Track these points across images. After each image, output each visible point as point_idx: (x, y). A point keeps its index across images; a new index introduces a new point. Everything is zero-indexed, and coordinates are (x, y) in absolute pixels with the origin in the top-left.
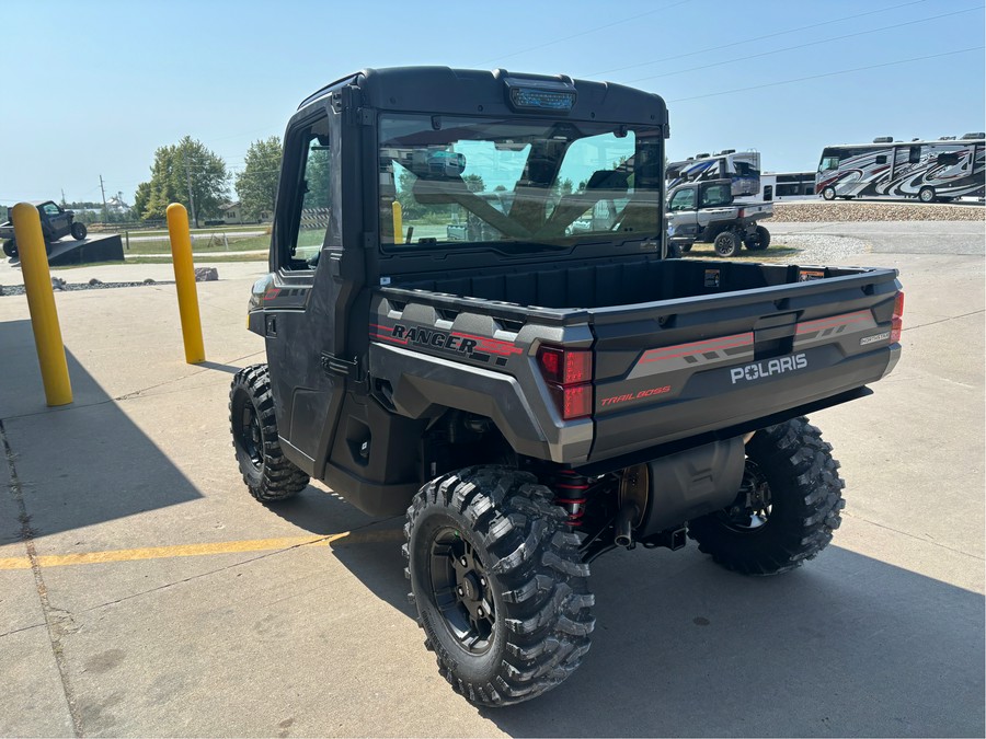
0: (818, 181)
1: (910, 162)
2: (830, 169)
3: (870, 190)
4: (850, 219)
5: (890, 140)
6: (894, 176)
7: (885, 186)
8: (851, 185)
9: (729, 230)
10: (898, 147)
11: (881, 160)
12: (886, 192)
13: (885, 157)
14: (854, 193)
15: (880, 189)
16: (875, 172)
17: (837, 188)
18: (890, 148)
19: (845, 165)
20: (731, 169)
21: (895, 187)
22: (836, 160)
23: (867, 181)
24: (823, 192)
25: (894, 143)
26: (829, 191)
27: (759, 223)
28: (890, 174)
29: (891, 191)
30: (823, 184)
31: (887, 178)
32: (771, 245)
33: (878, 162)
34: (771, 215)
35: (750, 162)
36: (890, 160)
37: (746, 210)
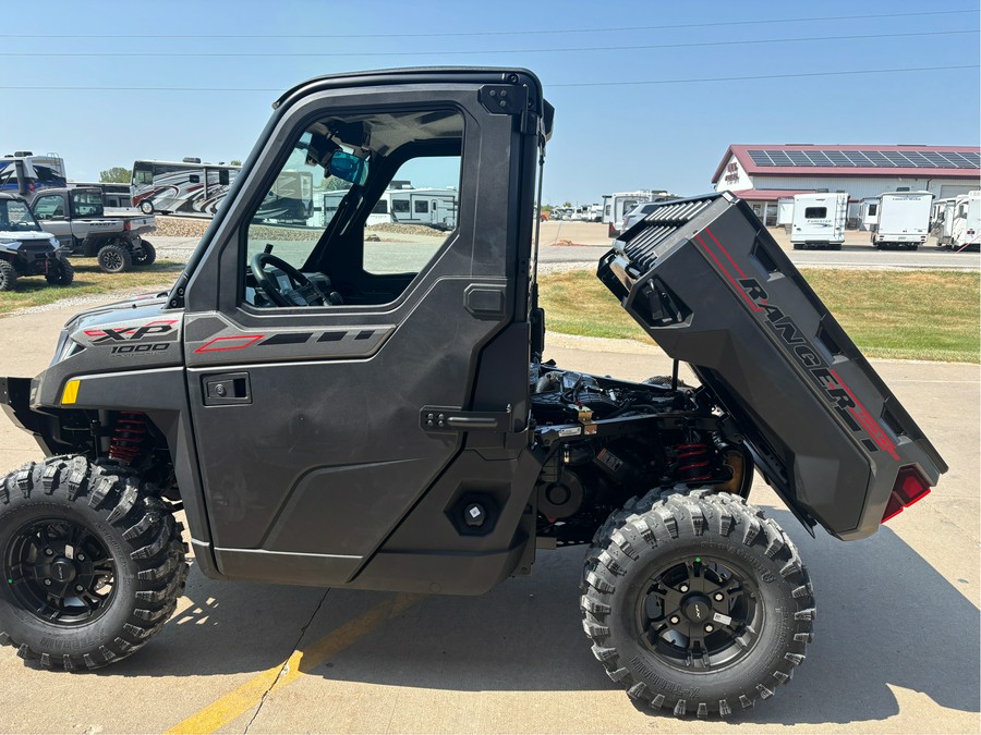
0: (134, 193)
1: (221, 183)
2: (144, 182)
3: (187, 207)
4: (178, 234)
5: (198, 161)
6: (209, 195)
7: (201, 204)
8: (169, 201)
9: (112, 243)
10: (208, 169)
11: (194, 179)
12: (203, 210)
13: (197, 177)
14: (173, 208)
15: (197, 206)
16: (190, 190)
17: (155, 202)
18: (201, 168)
19: (159, 181)
20: (32, 174)
21: (211, 206)
22: (149, 174)
23: (185, 198)
24: (141, 205)
25: (202, 164)
26: (146, 205)
27: (143, 237)
28: (204, 192)
29: (208, 209)
30: (139, 197)
31: (202, 196)
32: (157, 260)
33: (191, 181)
34: (154, 229)
35: (53, 168)
36: (202, 179)
37: (131, 222)
